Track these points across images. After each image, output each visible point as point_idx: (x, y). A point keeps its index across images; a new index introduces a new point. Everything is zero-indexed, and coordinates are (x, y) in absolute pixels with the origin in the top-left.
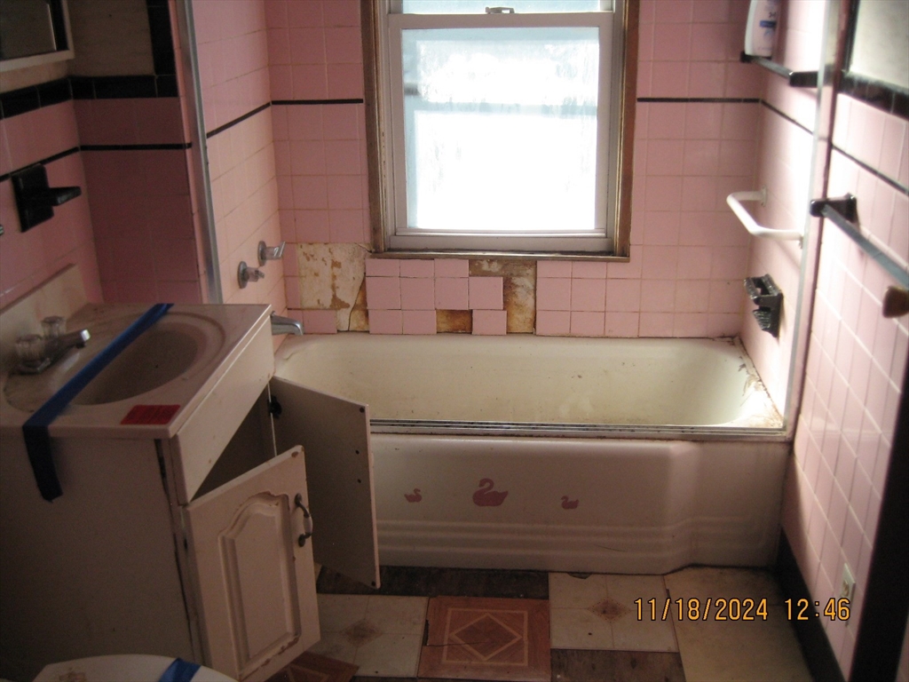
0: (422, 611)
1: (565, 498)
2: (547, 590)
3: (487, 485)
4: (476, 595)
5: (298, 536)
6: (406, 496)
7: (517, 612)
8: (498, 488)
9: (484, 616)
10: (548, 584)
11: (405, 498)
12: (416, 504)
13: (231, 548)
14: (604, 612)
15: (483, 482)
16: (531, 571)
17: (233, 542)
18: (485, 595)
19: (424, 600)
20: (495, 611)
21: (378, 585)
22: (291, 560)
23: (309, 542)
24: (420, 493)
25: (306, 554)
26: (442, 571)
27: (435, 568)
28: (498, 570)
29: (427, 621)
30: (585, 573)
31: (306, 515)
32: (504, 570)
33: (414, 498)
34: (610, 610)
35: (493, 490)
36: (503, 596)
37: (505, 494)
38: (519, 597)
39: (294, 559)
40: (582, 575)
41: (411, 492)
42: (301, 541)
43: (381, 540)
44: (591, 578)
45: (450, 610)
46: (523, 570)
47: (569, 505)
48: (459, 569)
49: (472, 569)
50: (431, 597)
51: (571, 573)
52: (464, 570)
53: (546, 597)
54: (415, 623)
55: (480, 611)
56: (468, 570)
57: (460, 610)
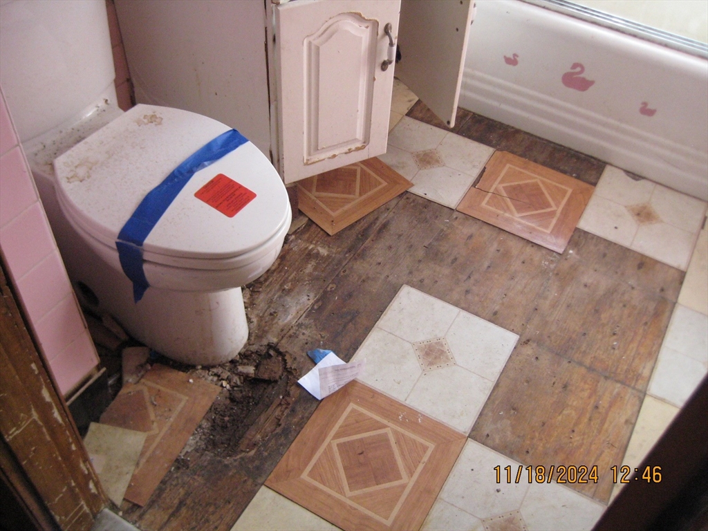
0: (485, 159)
1: (645, 104)
2: (598, 178)
3: (578, 69)
4: (535, 161)
5: (382, 61)
6: (505, 57)
7: (563, 187)
8: (587, 75)
9: (534, 181)
10: (601, 174)
11: (503, 60)
12: (511, 67)
13: (315, 54)
14: (638, 214)
15: (575, 66)
16: (592, 157)
17: (318, 48)
18: (544, 164)
19: (491, 150)
20: (545, 179)
21: (452, 125)
22: (372, 79)
23: (391, 68)
24: (518, 59)
25: (387, 79)
26: (518, 131)
27: (513, 128)
28: (564, 147)
29: (485, 168)
30: (638, 176)
31: (391, 44)
32: (570, 149)
33: (512, 61)
34: (644, 215)
35: (582, 76)
36: (558, 169)
37: (591, 83)
38: (571, 176)
39: (374, 79)
40: (636, 176)
41: (510, 55)
42: (384, 66)
43: (464, 86)
44: (642, 182)
45: (508, 166)
46: (586, 155)
47: (647, 111)
48: (532, 135)
49: (543, 139)
50: (498, 150)
51: (628, 172)
52: (536, 137)
53: (595, 184)
54: (474, 166)
55: (533, 175)
56: (539, 138)
57: (517, 168)
